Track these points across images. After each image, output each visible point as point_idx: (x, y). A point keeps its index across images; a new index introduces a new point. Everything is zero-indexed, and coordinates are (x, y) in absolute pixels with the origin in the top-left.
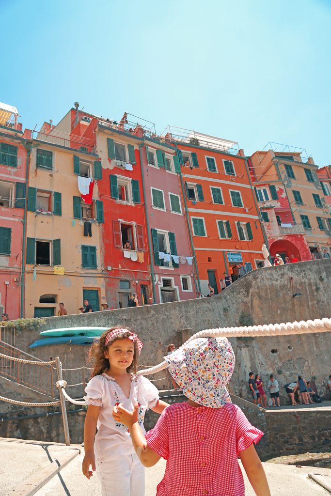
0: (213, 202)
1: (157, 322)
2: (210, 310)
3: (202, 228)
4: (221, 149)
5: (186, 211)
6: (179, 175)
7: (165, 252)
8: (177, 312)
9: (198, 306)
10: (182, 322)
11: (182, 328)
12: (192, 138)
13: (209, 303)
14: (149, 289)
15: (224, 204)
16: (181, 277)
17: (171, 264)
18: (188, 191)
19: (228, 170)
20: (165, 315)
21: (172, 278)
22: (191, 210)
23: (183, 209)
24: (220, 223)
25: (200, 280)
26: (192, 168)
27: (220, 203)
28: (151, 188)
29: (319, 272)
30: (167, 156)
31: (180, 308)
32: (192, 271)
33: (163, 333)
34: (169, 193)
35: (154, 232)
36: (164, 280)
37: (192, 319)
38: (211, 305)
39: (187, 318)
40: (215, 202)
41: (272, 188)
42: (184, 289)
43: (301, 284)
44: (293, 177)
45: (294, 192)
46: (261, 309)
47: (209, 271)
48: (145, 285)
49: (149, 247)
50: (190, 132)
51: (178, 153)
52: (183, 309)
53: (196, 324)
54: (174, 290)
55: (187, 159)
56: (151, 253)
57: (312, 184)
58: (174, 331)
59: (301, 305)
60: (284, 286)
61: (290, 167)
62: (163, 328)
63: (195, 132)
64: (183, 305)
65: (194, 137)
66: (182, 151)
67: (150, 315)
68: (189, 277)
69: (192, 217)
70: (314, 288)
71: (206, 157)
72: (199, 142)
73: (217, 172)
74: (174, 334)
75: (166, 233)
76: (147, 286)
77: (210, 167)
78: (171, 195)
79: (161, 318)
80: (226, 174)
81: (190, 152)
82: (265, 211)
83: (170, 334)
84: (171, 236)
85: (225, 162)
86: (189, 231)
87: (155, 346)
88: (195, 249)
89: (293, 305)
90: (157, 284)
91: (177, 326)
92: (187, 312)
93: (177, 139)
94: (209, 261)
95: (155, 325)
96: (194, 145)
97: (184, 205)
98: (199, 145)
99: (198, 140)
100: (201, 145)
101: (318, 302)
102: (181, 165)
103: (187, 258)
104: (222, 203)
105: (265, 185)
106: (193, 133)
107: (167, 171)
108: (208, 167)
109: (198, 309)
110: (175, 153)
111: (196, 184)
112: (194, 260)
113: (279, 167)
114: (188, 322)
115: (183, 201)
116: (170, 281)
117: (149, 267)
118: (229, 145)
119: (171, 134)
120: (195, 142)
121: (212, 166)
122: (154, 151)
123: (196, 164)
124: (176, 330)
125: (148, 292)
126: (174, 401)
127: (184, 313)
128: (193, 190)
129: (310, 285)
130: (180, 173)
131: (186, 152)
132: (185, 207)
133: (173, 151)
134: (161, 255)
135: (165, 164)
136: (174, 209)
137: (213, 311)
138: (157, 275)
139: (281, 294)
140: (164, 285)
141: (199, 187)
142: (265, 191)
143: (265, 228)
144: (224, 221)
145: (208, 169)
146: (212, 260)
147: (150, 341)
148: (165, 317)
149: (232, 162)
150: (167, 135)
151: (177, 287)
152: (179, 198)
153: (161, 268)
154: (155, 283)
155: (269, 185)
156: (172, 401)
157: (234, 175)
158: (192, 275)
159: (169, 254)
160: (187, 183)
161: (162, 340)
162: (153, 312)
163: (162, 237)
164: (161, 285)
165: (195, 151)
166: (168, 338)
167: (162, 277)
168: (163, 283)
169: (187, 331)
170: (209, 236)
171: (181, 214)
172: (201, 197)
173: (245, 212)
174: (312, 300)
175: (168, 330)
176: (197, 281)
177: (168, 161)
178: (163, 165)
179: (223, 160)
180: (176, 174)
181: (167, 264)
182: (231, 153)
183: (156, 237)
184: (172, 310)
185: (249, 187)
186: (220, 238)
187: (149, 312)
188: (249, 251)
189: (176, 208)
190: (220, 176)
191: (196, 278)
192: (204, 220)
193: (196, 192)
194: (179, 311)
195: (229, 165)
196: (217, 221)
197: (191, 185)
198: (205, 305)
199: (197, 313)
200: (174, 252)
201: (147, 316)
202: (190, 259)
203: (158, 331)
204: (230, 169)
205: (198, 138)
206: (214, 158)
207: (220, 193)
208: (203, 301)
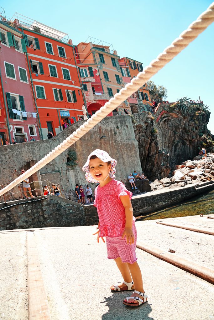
0: (51, 75)
1: (12, 157)
2: (48, 147)
3: (43, 93)
4: (56, 38)
5: (31, 81)
6: (25, 54)
7: (17, 109)
8: (26, 149)
9: (40, 145)
10: (30, 156)
11: (30, 159)
12: (35, 26)
13: (48, 143)
14: (6, 135)
15: (58, 77)
16: (29, 126)
17: (21, 118)
18: (32, 67)
19: (61, 54)
20: (17, 151)
21: (23, 127)
22: (35, 80)
23: (29, 80)
24: (55, 90)
25: (42, 129)
26: (35, 50)
27: (55, 76)
28: (5, 62)
29: (116, 123)
30: (16, 38)
31: (28, 147)
32: (36, 123)
33: (17, 164)
34: (19, 67)
35: (8, 95)
36: (17, 129)
37: (37, 153)
38: (49, 144)
39: (33, 153)
40: (52, 76)
41: (90, 69)
42: (31, 134)
43: (106, 130)
44: (104, 62)
45: (104, 72)
46: (82, 146)
47: (48, 123)
48: (3, 132)
49: (5, 105)
50: (33, 21)
51: (24, 37)
52: (30, 147)
53: (40, 157)
54: (24, 135)
55: (31, 43)
56: (7, 110)
57: (115, 68)
58: (25, 162)
59: (105, 143)
60: (96, 131)
61: (102, 55)
62: (17, 160)
63: (37, 22)
64: (30, 144)
65: (36, 26)
66: (27, 35)
67: (7, 152)
68: (34, 126)
69: (35, 86)
70: (113, 133)
71: (45, 42)
72: (40, 30)
73: (54, 55)
74: (25, 164)
75: (17, 96)
76: (4, 133)
77: (48, 50)
78: (19, 68)
79: (16, 154)
80: (59, 56)
81: (34, 37)
82: (85, 84)
83: (22, 164)
84: (21, 98)
85: (59, 47)
86: (34, 95)
87: (12, 172)
88: (38, 107)
89: (101, 143)
90: (12, 131)
91: (27, 159)
92: (33, 149)
93: (23, 25)
94: (48, 116)
95: (11, 158)
96: (37, 32)
97: (29, 77)
98: (40, 33)
99: (39, 29)
100: (42, 33)
101: (115, 141)
102: (27, 46)
103: (33, 113)
104: (56, 76)
105: (86, 66)
106: (35, 23)
107: (16, 50)
108: (47, 50)
109: (41, 147)
110: (23, 36)
111: (38, 62)
112: (37, 115)
113: (95, 55)
114: (34, 155)
115: (29, 73)
116: (21, 129)
117: (5, 119)
118: (62, 35)
119: (18, 21)
120: (37, 29)
121: (50, 50)
122: (5, 33)
123: (38, 47)
124: (26, 161)
125: (6, 137)
126: (27, 205)
127: (31, 150)
128: (36, 66)
129: (111, 131)
130: (26, 53)
131: (31, 37)
132: (31, 78)
133: (21, 35)
134: (14, 111)
135: (15, 44)
136: (22, 79)
137: (51, 148)
138: (11, 125)
139: (93, 137)
140: (16, 132)
141: (40, 64)
142: (85, 70)
143: (85, 95)
144: (58, 89)
145: (47, 52)
146: (50, 115)
147: (8, 169)
148: (18, 153)
149: (64, 48)
150: (15, 21)
151: (26, 133)
152: (26, 71)
153: (14, 120)
154: (11, 131)
155: (88, 66)
156: (25, 205)
157: (65, 57)
158: (36, 125)
159: (20, 110)
160: (32, 60)
161: (17, 168)
162: (9, 150)
163: (14, 99)
164: (15, 132)
165: (38, 37)
166: (21, 167)
167: (15, 127)
168: (16, 130)
169: (33, 161)
170: (47, 99)
171: (28, 83)
172: (42, 72)
173: (72, 84)
174: (112, 140)
175: (21, 161)
176: (39, 129)
177: (17, 42)
178: (13, 45)
179: (58, 46)
180: (24, 53)
181: (18, 118)
182: (63, 41)
183: (10, 99)
184: (23, 148)
185: (75, 66)
186: (55, 100)
187: (6, 150)
188: (74, 110)
189: (24, 78)
190: (55, 58)
191: (39, 127)
192: (44, 88)
193: (38, 67)
194: (28, 148)
195: (62, 50)
196: (53, 89)
197: (35, 62)
198: (45, 144)
199: (40, 149)
200: (23, 109)
201: (5, 153)
202: (34, 115)
203: (13, 163)
204: (62, 53)
205: (40, 27)
206: (51, 44)
207: (55, 69)
208: (44, 142)
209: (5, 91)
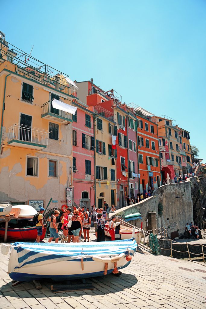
3: (142, 159)
6: (136, 132)
15: (149, 148)
16: (135, 183)
19: (152, 131)
22: (139, 150)
25: (140, 184)
28: (129, 139)
29: (184, 188)
32: (138, 180)
34: (133, 142)
40: (147, 147)
41: (163, 140)
42: (136, 188)
44: (171, 135)
45: (170, 142)
46: (166, 202)
51: (137, 121)
56: (129, 172)
57: (176, 139)
59: (177, 201)
61: (170, 129)
66: (138, 119)
69: (139, 154)
70: (182, 194)
71: (145, 123)
73: (148, 132)
75: (132, 162)
80: (151, 133)
81: (140, 120)
82: (161, 152)
84: (134, 164)
86: (138, 161)
88: (139, 169)
89: (175, 201)
91: (148, 210)
97: (137, 148)
98: (142, 114)
99: (142, 112)
101: (183, 200)
102: (137, 127)
105: (161, 138)
107: (133, 130)
108: (145, 128)
111: (141, 137)
113: (167, 129)
117: (128, 179)
119: (134, 109)
121: (147, 128)
122: (130, 119)
123: (142, 127)
124: (148, 212)
133: (135, 119)
138: (129, 183)
139: (172, 196)
141: (142, 139)
143: (161, 160)
144: (149, 157)
145: (145, 130)
146: (144, 175)
150: (132, 109)
151: (134, 188)
152: (136, 144)
155: (162, 138)
157: (154, 133)
158: (138, 182)
160: (139, 136)
164: (130, 187)
165: (142, 120)
167: (131, 183)
171: (136, 152)
172: (142, 144)
173: (156, 153)
174: (181, 200)
178: (132, 127)
179: (151, 125)
183: (130, 164)
185: (157, 139)
186: (147, 165)
188: (155, 172)
189: (135, 149)
190: (149, 134)
192: (143, 156)
193: (140, 141)
195: (152, 128)
196: (147, 156)
200: (134, 171)
206: (148, 124)
207: (148, 142)
209: (129, 160)
